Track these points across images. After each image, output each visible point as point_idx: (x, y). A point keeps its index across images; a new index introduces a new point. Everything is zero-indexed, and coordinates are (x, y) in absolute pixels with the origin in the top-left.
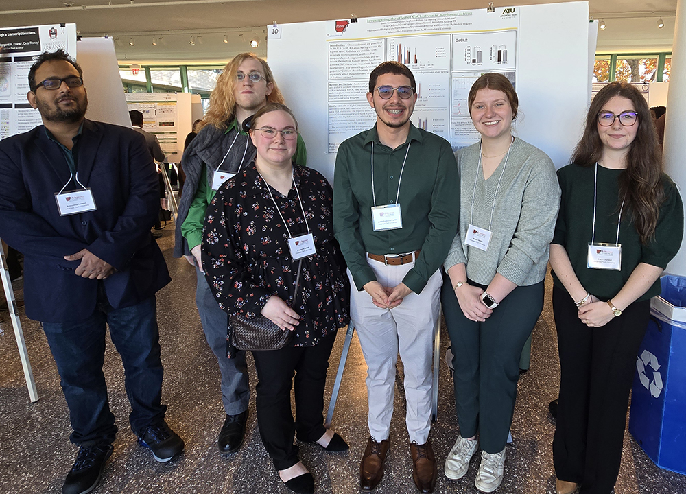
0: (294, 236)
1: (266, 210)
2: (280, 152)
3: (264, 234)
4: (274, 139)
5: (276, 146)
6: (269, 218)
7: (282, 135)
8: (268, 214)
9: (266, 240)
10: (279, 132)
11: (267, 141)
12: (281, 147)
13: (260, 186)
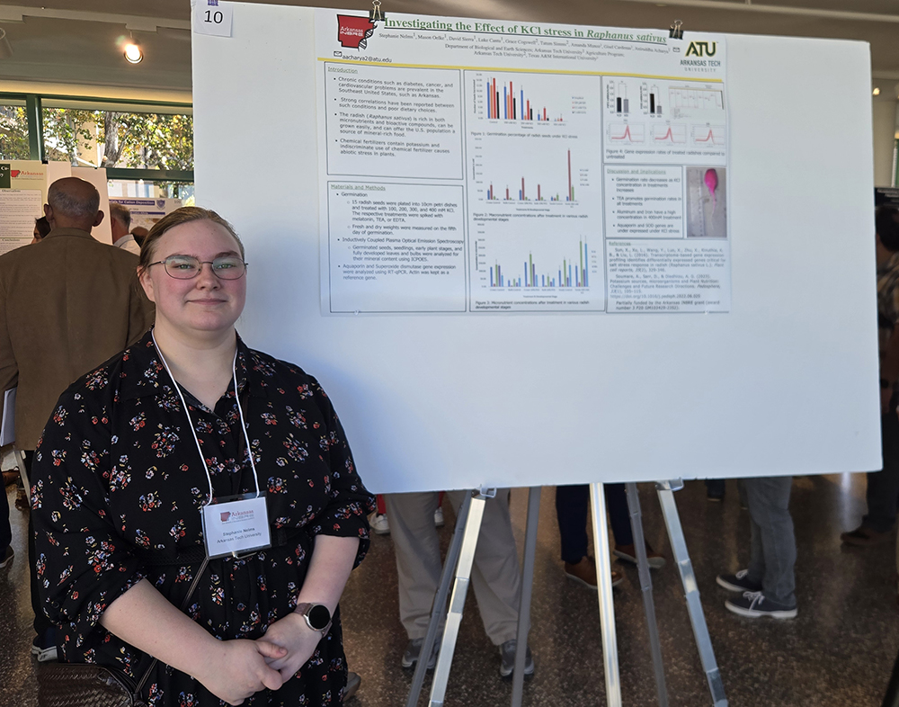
0: (221, 497)
1: (160, 431)
2: (213, 307)
3: (148, 487)
4: (195, 280)
5: (202, 295)
6: (165, 450)
7: (212, 270)
8: (165, 441)
9: (151, 501)
10: (205, 266)
11: (180, 285)
12: (213, 295)
13: (156, 380)
